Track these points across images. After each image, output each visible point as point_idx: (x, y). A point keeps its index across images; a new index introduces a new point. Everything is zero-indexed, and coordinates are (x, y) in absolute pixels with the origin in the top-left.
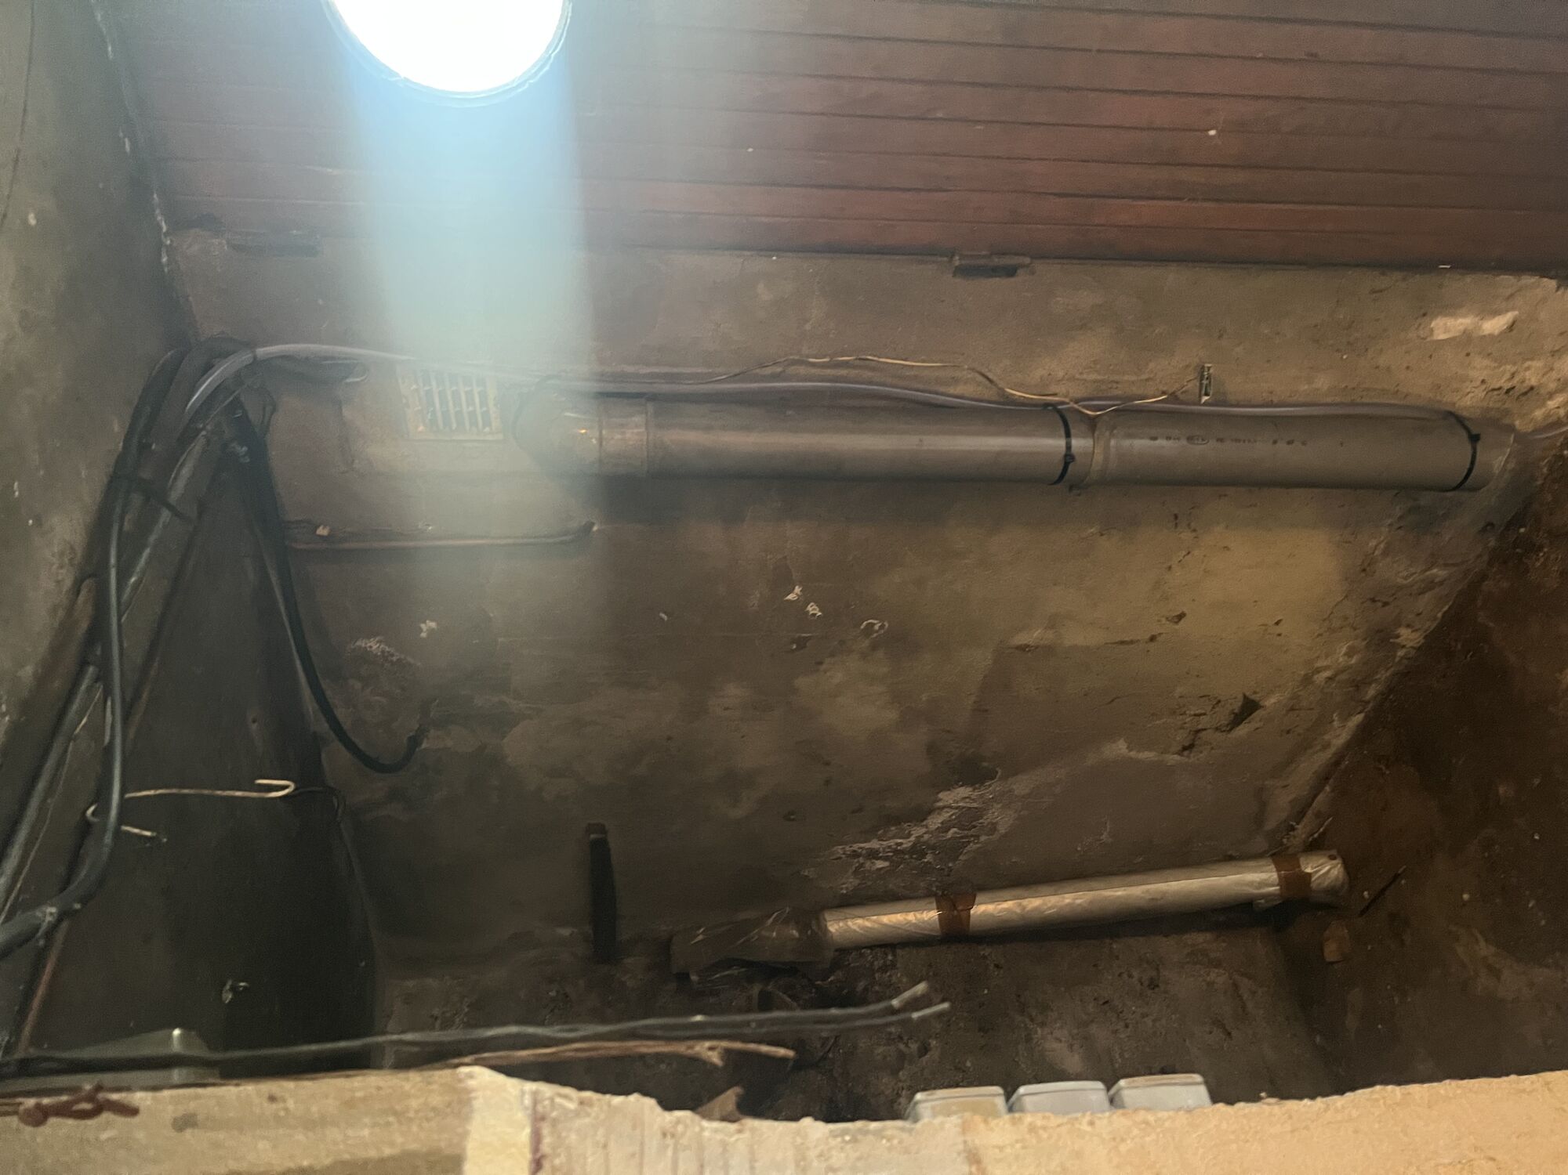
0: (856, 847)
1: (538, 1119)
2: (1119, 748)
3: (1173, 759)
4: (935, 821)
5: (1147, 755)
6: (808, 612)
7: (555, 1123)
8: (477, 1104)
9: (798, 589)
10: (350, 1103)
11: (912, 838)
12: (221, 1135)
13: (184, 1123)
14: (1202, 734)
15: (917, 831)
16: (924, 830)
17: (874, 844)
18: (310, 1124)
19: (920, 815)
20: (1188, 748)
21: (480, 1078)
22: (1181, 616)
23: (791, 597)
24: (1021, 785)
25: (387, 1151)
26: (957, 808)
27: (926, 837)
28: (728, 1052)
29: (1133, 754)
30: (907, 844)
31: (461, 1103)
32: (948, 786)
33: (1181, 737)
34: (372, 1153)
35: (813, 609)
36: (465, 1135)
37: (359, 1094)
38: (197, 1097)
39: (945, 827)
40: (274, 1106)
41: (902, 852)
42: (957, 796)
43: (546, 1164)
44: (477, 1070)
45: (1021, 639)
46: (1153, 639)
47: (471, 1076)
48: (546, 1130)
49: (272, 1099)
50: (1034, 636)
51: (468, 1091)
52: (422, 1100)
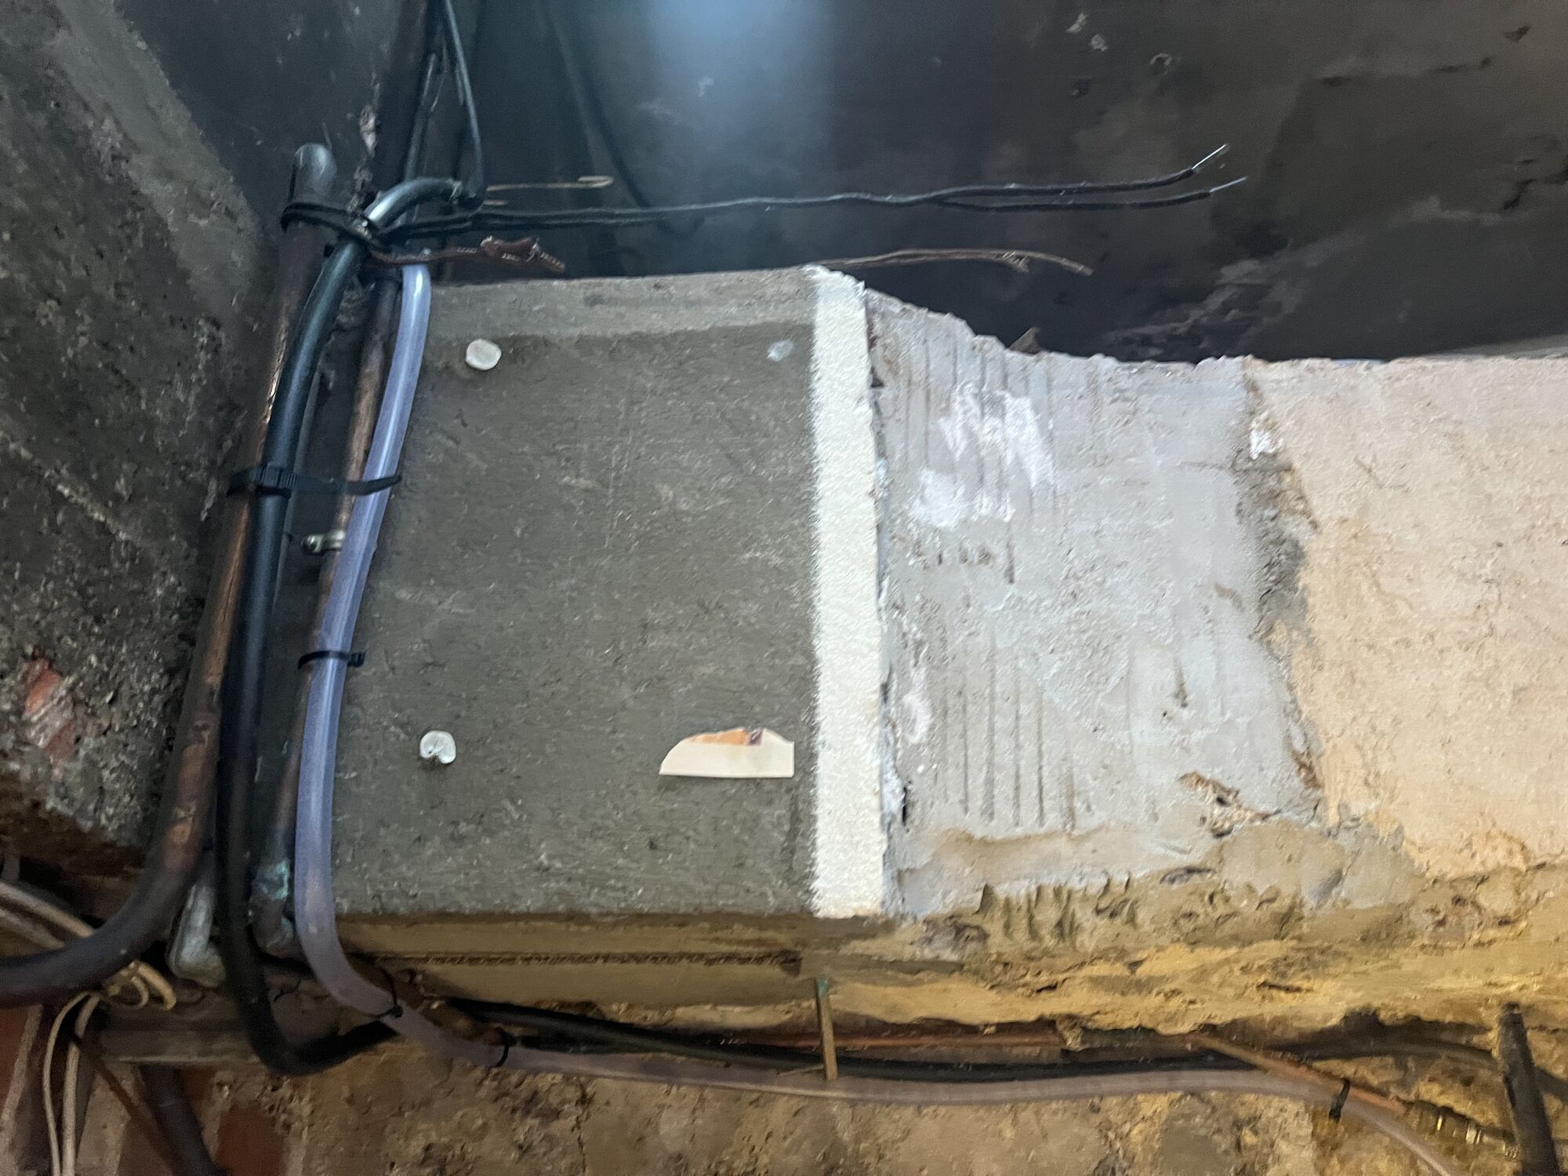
0: (1128, 333)
1: (870, 313)
2: (1429, 208)
3: (1491, 219)
4: (1215, 301)
5: (1464, 215)
6: (1091, 47)
7: (883, 315)
8: (821, 291)
9: (1082, 18)
10: (718, 291)
11: (1190, 321)
12: (623, 309)
13: (593, 301)
14: (1531, 187)
15: (1195, 314)
16: (1202, 312)
17: (1149, 329)
18: (690, 304)
19: (1198, 294)
20: (1511, 205)
21: (819, 273)
22: (1522, 32)
23: (1074, 28)
24: (1313, 256)
25: (752, 322)
26: (1239, 285)
27: (1205, 319)
28: (1031, 262)
29: (1446, 215)
30: (1182, 328)
31: (808, 292)
32: (1232, 260)
33: (1506, 192)
34: (739, 323)
35: (1098, 43)
36: (813, 312)
37: (724, 284)
38: (600, 285)
39: (1226, 308)
40: (660, 291)
41: (1178, 338)
42: (1242, 271)
43: (879, 343)
44: (819, 269)
45: (1331, 71)
46: (1486, 62)
47: (814, 273)
48: (876, 320)
49: (657, 287)
50: (1345, 65)
51: (814, 283)
52: (776, 289)
